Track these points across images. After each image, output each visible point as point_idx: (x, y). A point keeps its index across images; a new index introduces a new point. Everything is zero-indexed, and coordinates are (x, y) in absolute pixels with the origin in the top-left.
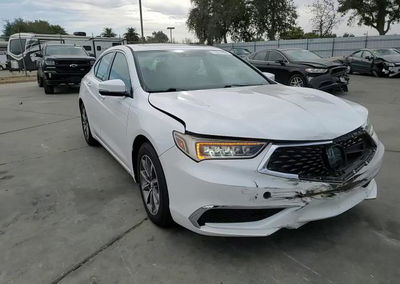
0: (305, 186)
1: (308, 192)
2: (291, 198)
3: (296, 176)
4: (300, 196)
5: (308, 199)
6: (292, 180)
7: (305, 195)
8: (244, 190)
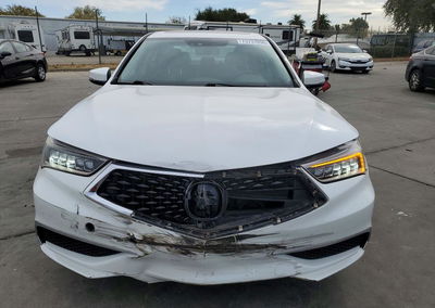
0: (142, 229)
1: (145, 237)
2: (119, 239)
3: (129, 212)
4: (132, 240)
5: (148, 249)
6: (122, 215)
7: (141, 242)
8: (63, 213)
